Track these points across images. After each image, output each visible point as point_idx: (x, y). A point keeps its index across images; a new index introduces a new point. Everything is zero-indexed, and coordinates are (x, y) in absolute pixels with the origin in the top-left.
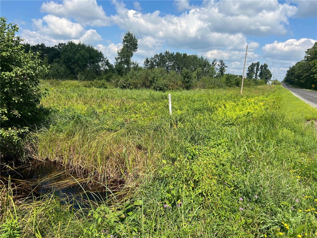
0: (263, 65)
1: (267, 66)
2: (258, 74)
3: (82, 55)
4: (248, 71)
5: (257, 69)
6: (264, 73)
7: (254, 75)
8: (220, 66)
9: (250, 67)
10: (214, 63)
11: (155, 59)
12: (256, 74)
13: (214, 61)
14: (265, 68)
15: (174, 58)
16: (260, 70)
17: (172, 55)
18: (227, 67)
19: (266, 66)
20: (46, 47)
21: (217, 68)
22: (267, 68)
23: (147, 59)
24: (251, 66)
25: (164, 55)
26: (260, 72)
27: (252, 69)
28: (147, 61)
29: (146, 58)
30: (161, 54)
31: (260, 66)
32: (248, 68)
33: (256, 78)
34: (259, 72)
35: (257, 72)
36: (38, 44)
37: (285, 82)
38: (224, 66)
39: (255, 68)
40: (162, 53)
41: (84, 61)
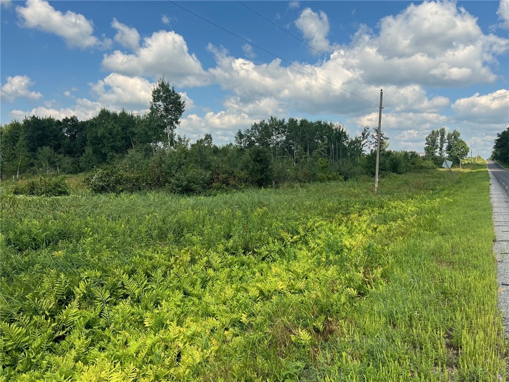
0: (452, 132)
1: (459, 135)
2: (444, 148)
3: (109, 129)
4: (426, 144)
5: (442, 141)
6: (455, 146)
7: (438, 150)
8: (376, 137)
9: (429, 137)
10: (365, 134)
11: (254, 131)
12: (441, 149)
13: (365, 129)
14: (455, 137)
15: (285, 127)
16: (447, 141)
17: (281, 123)
18: (387, 139)
19: (456, 135)
20: (80, 121)
21: (371, 142)
22: (459, 138)
23: (240, 133)
24: (430, 135)
25: (268, 123)
26: (447, 144)
27: (434, 141)
28: (241, 136)
29: (238, 131)
30: (262, 123)
31: (447, 134)
32: (427, 139)
33: (440, 154)
34: (445, 145)
35: (442, 145)
36: (66, 118)
37: (493, 160)
38: (382, 138)
39: (439, 138)
40: (264, 121)
41: (111, 140)
